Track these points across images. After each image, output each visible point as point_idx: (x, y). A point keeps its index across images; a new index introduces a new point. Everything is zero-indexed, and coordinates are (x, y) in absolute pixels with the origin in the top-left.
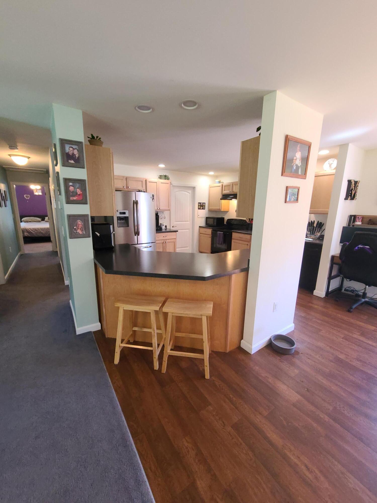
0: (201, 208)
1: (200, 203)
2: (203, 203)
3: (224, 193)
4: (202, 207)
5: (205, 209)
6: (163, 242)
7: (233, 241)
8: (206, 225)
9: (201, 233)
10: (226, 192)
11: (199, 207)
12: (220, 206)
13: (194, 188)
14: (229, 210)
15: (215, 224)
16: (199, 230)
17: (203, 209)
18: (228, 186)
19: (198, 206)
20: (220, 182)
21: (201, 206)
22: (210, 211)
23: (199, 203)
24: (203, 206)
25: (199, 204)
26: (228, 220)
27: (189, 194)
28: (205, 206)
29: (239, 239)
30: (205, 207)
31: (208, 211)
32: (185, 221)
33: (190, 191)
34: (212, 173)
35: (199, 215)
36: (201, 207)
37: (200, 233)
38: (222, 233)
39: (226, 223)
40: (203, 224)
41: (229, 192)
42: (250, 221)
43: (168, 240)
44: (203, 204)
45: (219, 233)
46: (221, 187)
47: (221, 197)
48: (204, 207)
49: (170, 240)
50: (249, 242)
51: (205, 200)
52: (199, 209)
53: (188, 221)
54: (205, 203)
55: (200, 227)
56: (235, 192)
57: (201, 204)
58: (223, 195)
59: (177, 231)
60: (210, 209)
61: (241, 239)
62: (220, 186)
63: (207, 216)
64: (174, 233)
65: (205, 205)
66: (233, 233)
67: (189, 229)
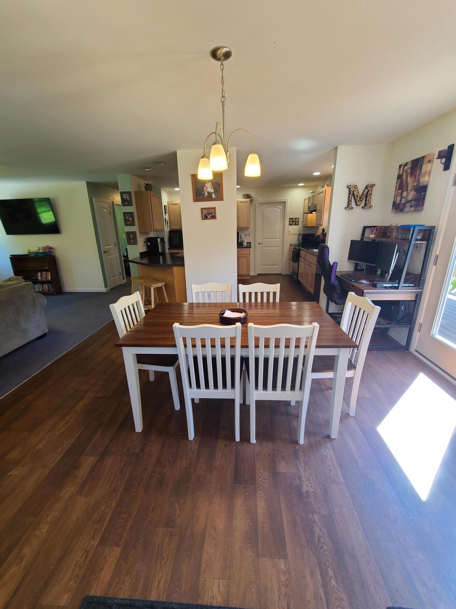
1: (292, 219)
2: (296, 218)
3: (309, 207)
4: (294, 223)
5: (298, 225)
8: (298, 242)
13: (284, 203)
16: (290, 247)
17: (295, 225)
19: (290, 222)
21: (293, 222)
23: (290, 218)
24: (295, 222)
27: (279, 209)
28: (298, 221)
30: (298, 223)
31: (303, 227)
32: (275, 238)
33: (281, 207)
34: (301, 184)
35: (290, 232)
36: (292, 223)
37: (290, 251)
40: (295, 240)
41: (311, 205)
46: (308, 199)
47: (308, 210)
51: (299, 214)
52: (290, 225)
53: (277, 238)
54: (298, 218)
55: (291, 244)
57: (293, 219)
60: (305, 225)
63: (299, 233)
65: (299, 220)
67: (279, 246)
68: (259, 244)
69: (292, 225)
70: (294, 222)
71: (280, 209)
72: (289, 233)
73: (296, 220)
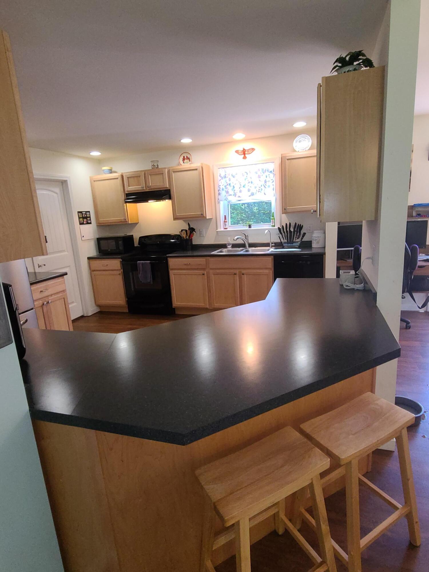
0: (85, 223)
1: (81, 212)
2: (86, 212)
3: (128, 191)
4: (85, 220)
5: (90, 223)
6: (41, 304)
7: (171, 273)
8: (99, 253)
9: (94, 271)
10: (133, 188)
11: (80, 219)
12: (125, 214)
13: (64, 183)
14: (139, 221)
15: (121, 248)
16: (89, 264)
17: (88, 223)
18: (135, 176)
20: (111, 171)
21: (83, 218)
22: (101, 226)
23: (78, 212)
24: (86, 218)
25: (79, 214)
26: (140, 238)
27: (55, 195)
28: (90, 217)
29: (185, 267)
30: (90, 219)
31: (97, 226)
32: (60, 252)
33: (58, 190)
34: (96, 154)
35: (83, 237)
36: (83, 221)
37: (92, 270)
38: (149, 262)
39: (139, 244)
40: (93, 252)
41: (141, 189)
42: (189, 235)
43: (50, 298)
44: (87, 213)
45: (142, 263)
46: (120, 180)
47: (122, 197)
48: (88, 219)
49: (54, 297)
50: (205, 269)
51: (88, 207)
52: (81, 224)
53: (64, 251)
54: (89, 212)
55: (89, 258)
56: (152, 187)
57: (82, 214)
58: (126, 194)
59: (66, 274)
60: (100, 222)
61: (189, 267)
62: (117, 178)
63: (98, 237)
64: (60, 280)
65: (90, 215)
66: (168, 258)
67: (69, 266)
69: (83, 224)
71: (56, 193)
72: (83, 239)
73: (86, 215)
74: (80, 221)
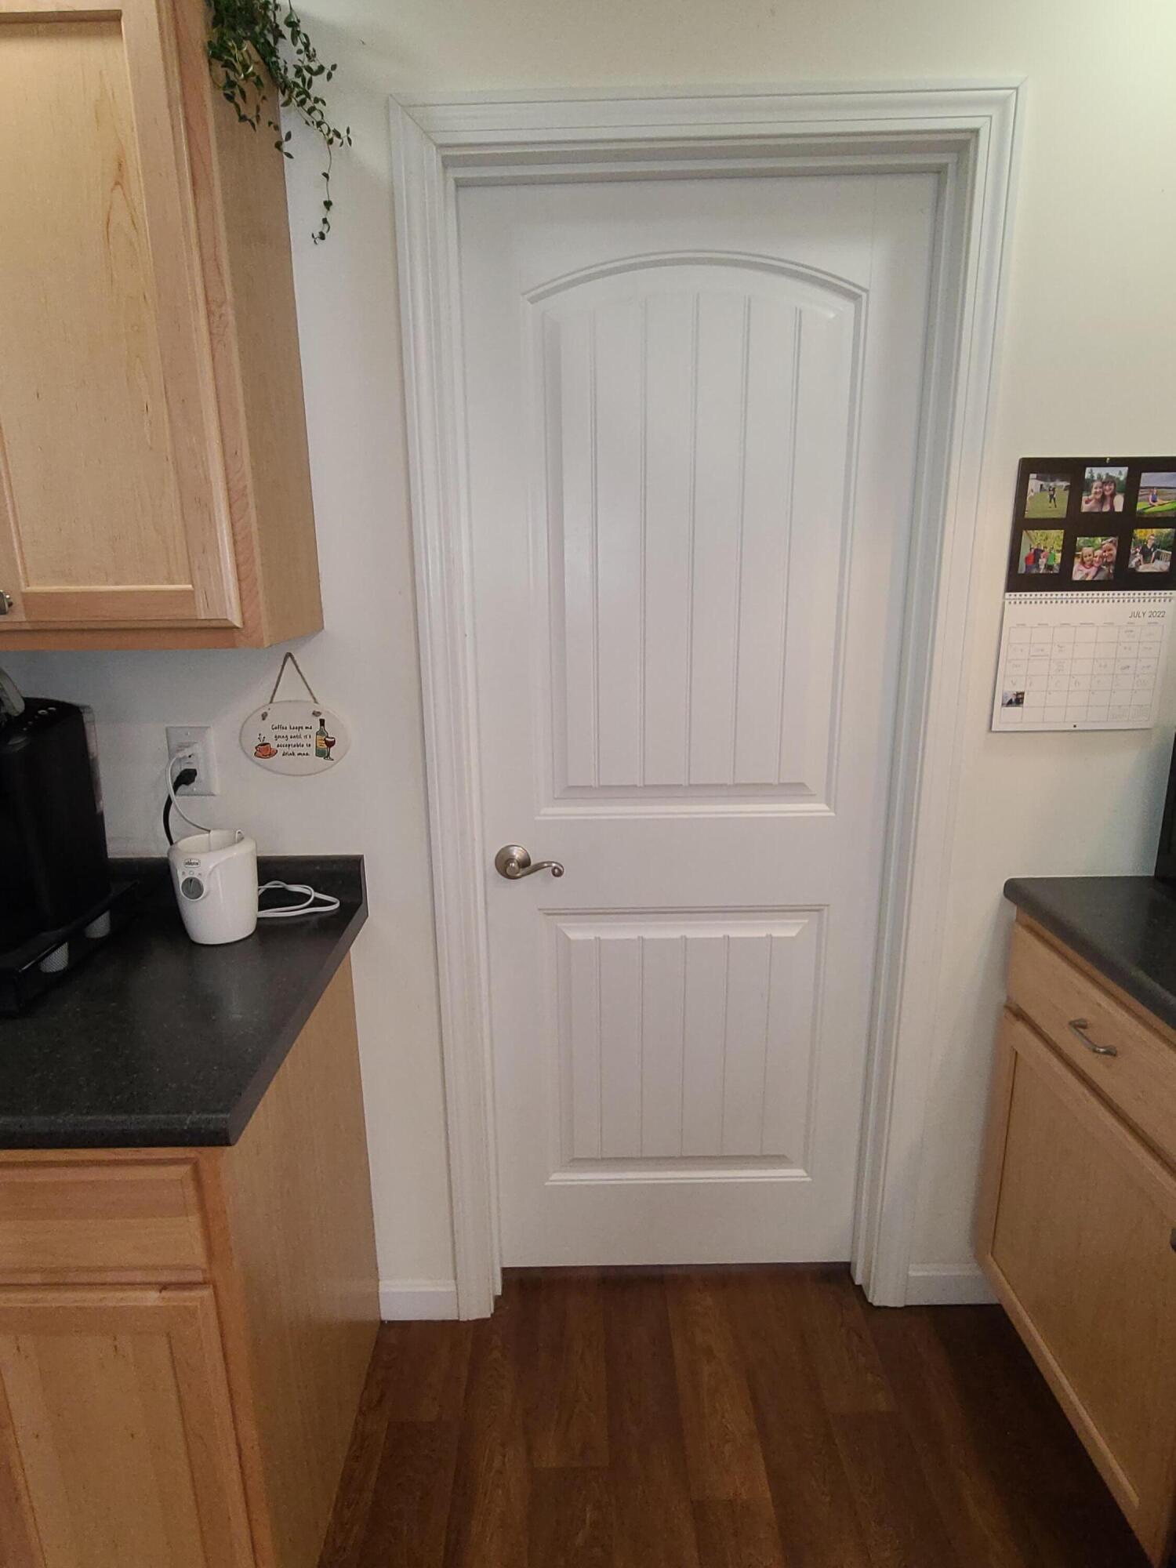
0: (1077, 575)
1: (1072, 470)
2: (1138, 466)
4: (1097, 549)
9: (1023, 1017)
17: (1122, 582)
19: (1022, 524)
21: (1076, 525)
23: (1029, 467)
24: (1124, 525)
35: (1018, 700)
36: (1069, 552)
44: (1147, 479)
52: (1021, 579)
53: (795, 789)
55: (1014, 890)
57: (1079, 487)
67: (818, 909)
68: (511, 867)
69: (1059, 581)
70: (1098, 525)
72: (1009, 717)
73: (1130, 503)
74: (1025, 551)
